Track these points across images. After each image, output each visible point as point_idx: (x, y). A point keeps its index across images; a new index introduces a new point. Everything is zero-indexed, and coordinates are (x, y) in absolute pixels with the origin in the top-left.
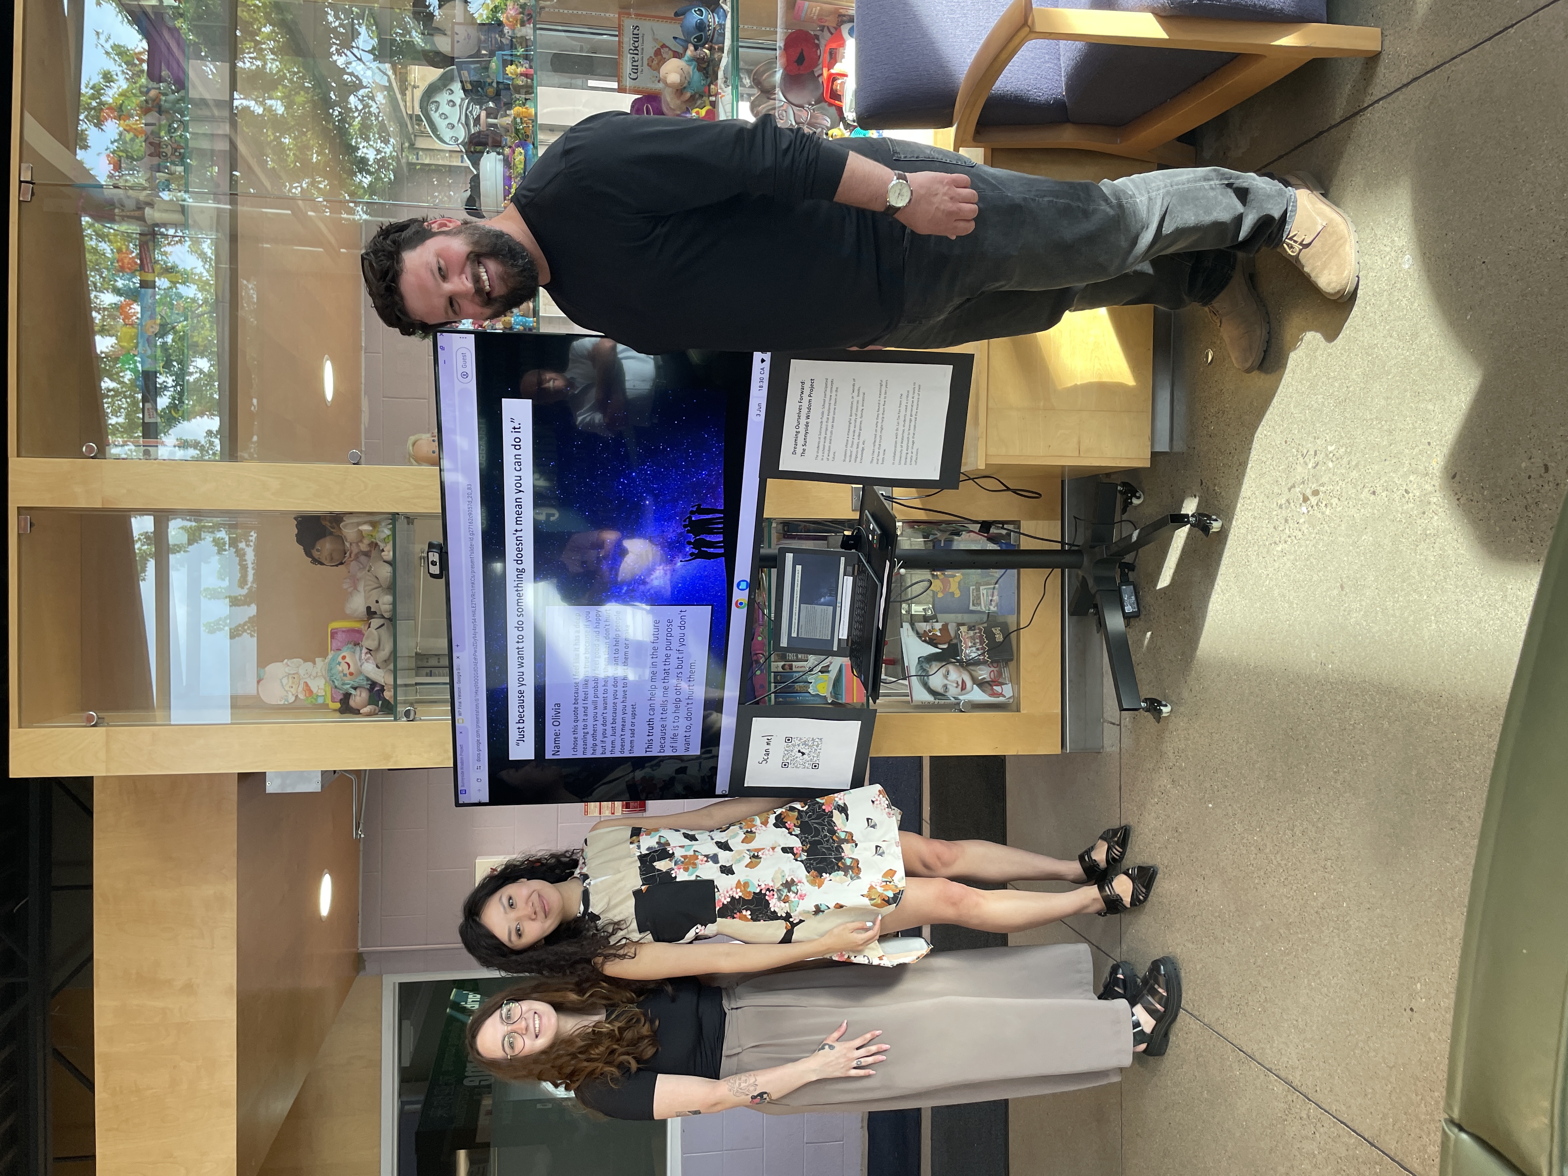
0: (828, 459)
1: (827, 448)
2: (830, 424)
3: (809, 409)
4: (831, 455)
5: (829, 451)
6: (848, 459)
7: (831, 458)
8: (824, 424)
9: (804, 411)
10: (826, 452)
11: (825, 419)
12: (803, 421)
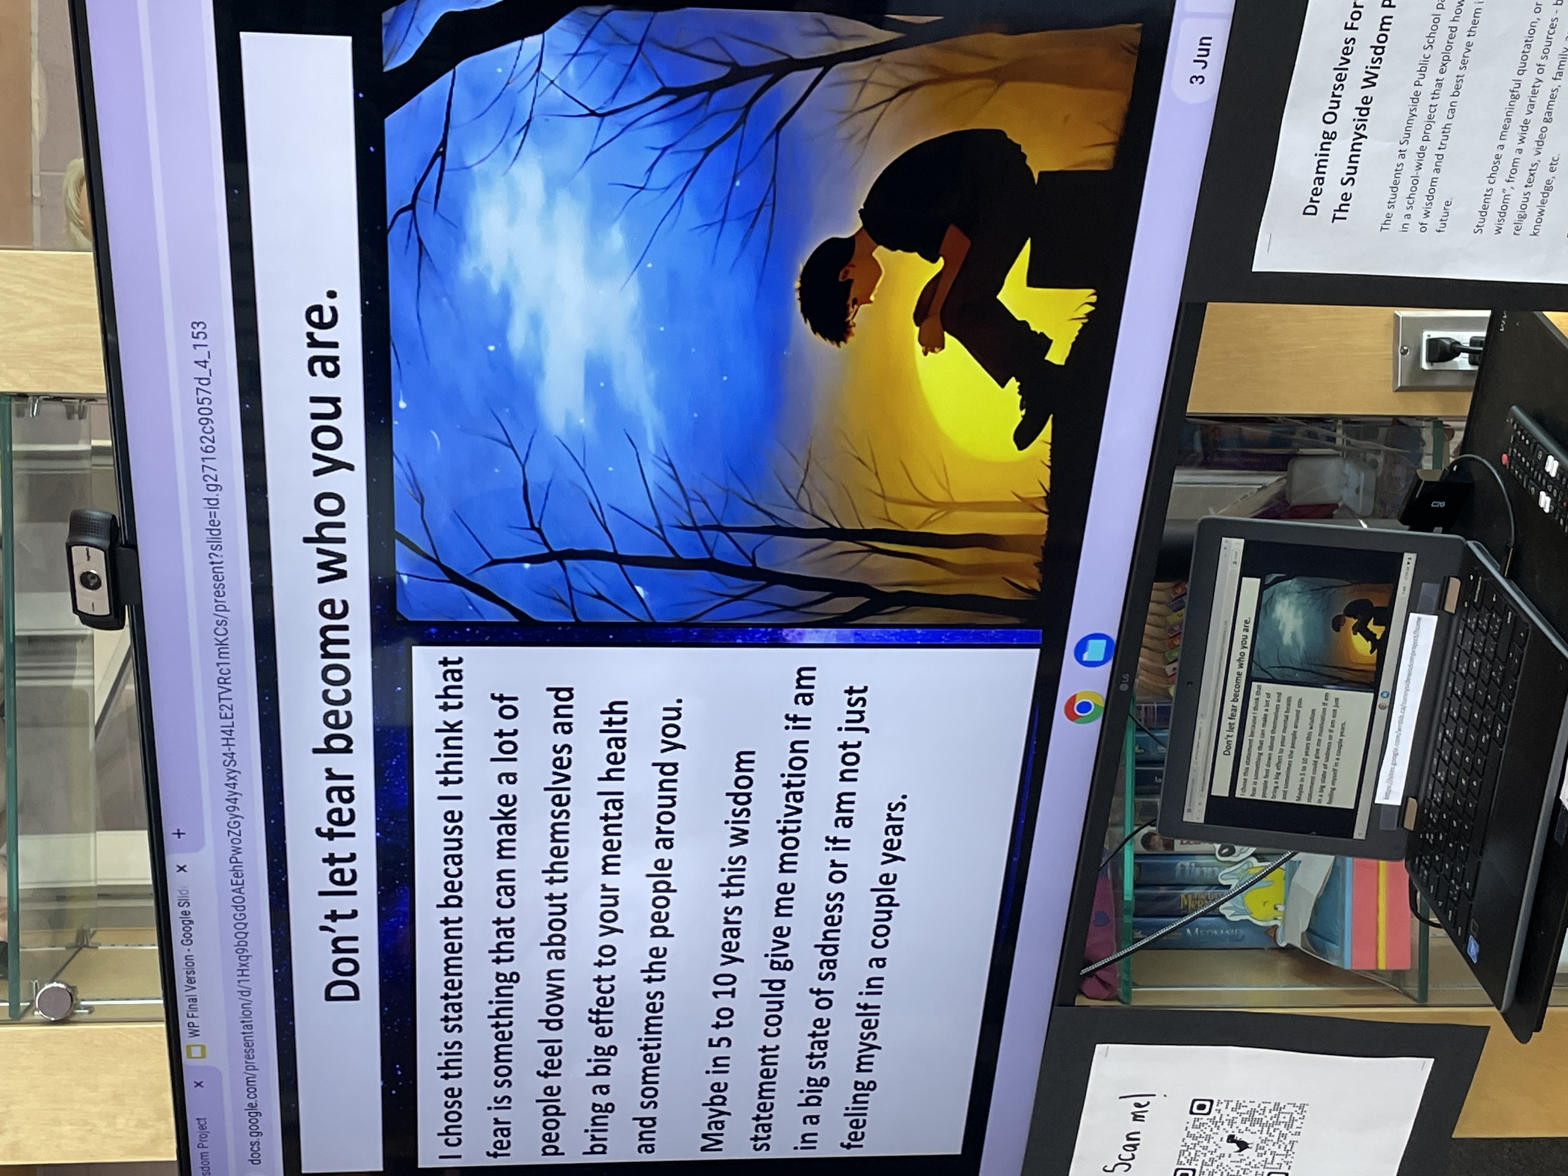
0: (1423, 227)
1: (1424, 187)
2: (1444, 102)
3: (1379, 49)
4: (1437, 210)
5: (1430, 196)
6: (1490, 224)
7: (1433, 222)
8: (1425, 101)
9: (1362, 57)
10: (1420, 200)
11: (1429, 84)
12: (1352, 97)
